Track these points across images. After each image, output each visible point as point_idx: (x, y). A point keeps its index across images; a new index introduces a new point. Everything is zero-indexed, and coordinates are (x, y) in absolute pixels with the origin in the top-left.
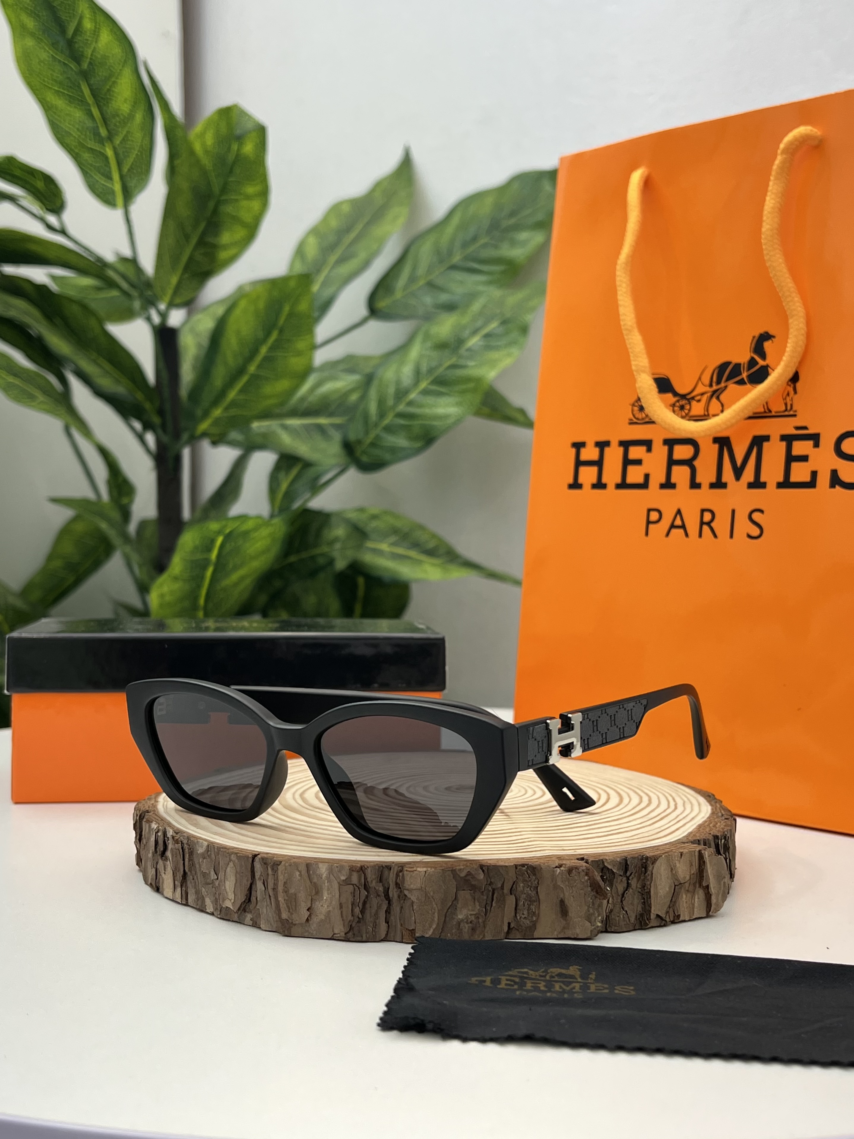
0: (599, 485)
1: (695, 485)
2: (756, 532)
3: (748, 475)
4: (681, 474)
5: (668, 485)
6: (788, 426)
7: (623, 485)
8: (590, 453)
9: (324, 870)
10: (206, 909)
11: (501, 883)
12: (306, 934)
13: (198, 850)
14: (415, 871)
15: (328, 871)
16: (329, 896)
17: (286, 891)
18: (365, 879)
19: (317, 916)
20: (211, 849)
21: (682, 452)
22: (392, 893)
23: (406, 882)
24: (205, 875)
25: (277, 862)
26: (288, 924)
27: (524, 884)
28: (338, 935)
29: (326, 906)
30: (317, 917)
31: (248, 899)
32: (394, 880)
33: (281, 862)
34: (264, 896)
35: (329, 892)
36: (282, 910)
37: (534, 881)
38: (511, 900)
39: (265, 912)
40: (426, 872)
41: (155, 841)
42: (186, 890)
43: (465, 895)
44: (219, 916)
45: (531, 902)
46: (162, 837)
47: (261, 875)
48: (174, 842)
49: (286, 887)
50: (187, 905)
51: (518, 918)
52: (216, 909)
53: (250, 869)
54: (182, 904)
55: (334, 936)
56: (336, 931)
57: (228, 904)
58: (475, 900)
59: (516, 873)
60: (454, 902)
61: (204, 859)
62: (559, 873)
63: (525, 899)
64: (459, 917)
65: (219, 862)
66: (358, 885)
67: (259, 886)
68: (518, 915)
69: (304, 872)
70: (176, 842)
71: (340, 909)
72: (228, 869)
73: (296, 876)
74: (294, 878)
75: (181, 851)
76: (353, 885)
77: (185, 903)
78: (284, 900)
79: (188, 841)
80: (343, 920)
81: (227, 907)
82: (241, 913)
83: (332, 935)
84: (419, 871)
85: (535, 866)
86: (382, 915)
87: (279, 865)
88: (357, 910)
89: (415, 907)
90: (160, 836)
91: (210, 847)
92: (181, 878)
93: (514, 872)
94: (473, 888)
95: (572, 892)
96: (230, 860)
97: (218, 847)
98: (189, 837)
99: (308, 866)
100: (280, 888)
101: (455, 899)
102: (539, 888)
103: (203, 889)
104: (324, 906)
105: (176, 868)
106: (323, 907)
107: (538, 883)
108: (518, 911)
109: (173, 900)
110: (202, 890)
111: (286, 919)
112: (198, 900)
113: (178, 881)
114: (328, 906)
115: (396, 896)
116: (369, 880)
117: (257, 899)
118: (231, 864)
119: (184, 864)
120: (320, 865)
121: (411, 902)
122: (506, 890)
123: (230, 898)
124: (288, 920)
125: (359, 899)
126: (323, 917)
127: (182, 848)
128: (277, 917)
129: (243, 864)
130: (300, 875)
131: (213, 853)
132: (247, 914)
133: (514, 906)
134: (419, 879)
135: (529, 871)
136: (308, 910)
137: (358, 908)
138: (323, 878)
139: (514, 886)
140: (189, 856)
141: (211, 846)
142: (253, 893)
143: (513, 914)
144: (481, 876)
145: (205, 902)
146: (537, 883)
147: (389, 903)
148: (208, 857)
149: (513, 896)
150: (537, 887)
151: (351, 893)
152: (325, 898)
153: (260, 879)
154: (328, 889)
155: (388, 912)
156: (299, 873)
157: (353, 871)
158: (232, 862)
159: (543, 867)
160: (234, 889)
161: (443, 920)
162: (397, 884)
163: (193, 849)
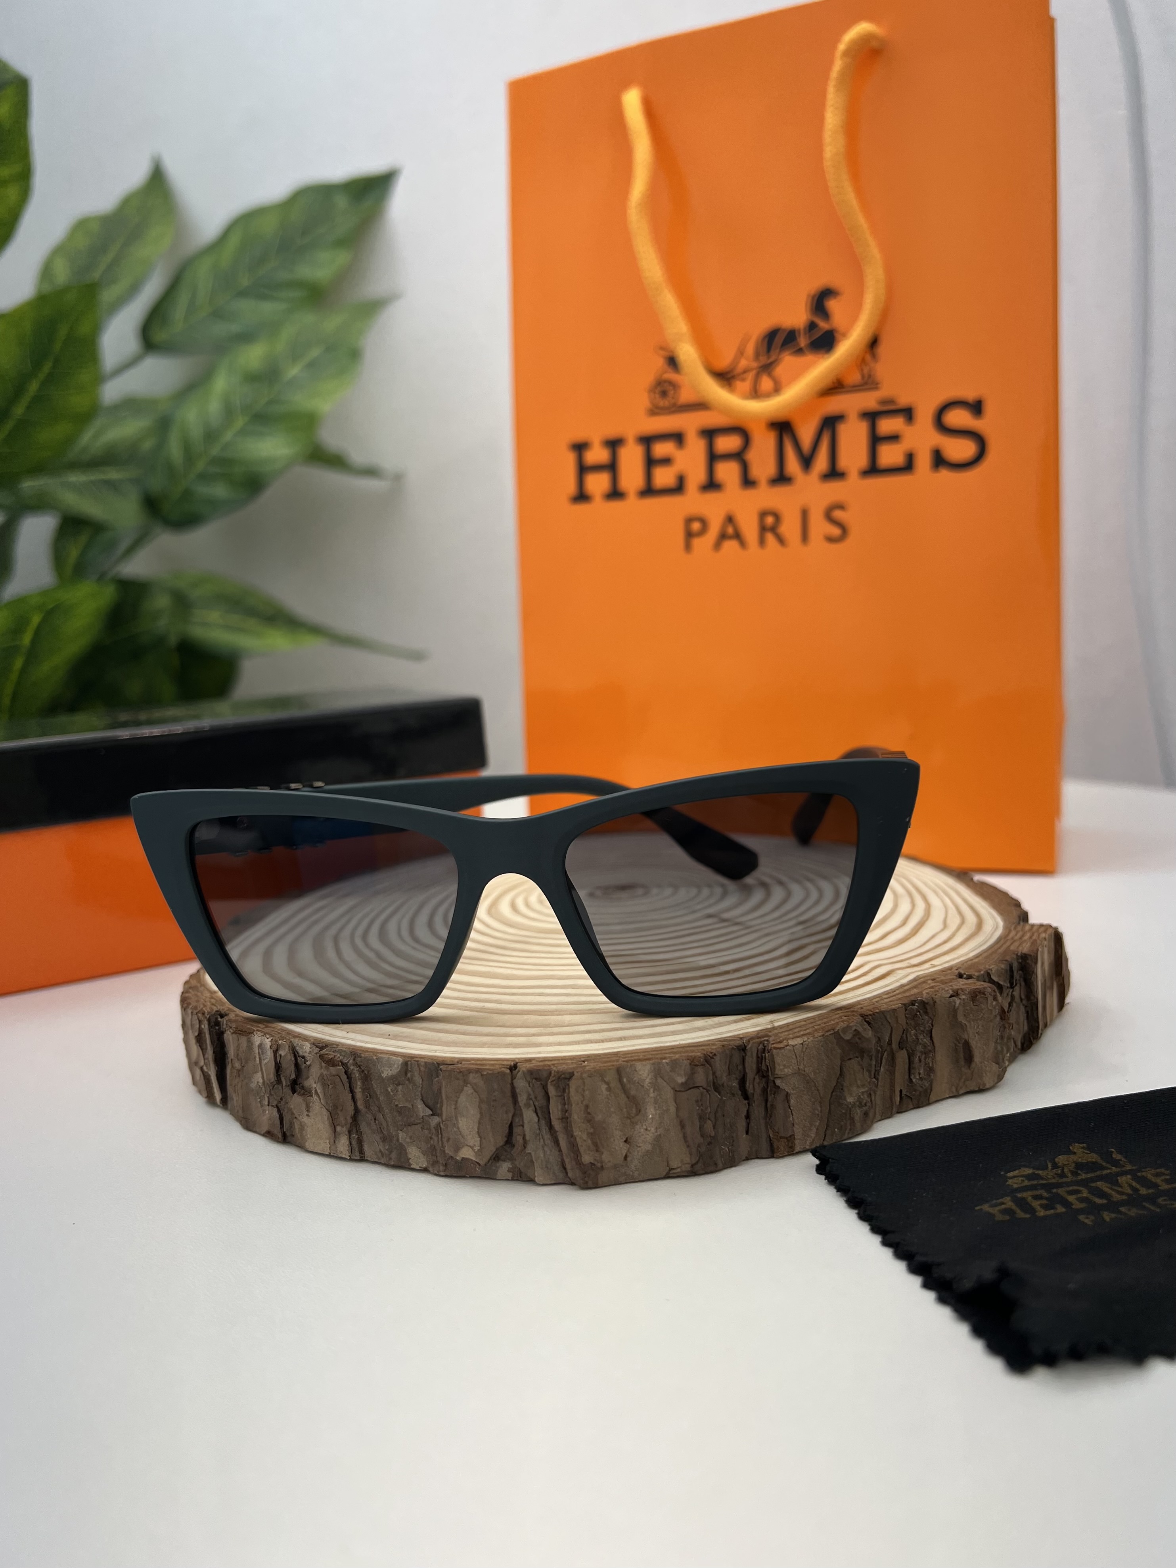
0: (615, 494)
1: (748, 482)
2: (836, 531)
3: (821, 463)
4: (728, 472)
5: (711, 485)
6: (869, 400)
7: (649, 491)
8: (597, 454)
9: (646, 1075)
10: (410, 1165)
11: (888, 1035)
12: (622, 1179)
13: (383, 1073)
14: (787, 1046)
15: (653, 1074)
16: (658, 1112)
17: (589, 1119)
18: (714, 1073)
19: (640, 1147)
20: (411, 1068)
21: (727, 443)
22: (751, 1086)
23: (777, 1066)
24: (401, 1111)
25: (564, 1074)
26: (593, 1170)
27: (916, 1031)
28: (679, 1170)
29: (653, 1130)
30: (639, 1149)
31: (509, 1140)
32: (754, 1067)
33: (572, 1075)
34: (538, 1132)
35: (657, 1106)
36: (582, 1150)
37: (928, 1022)
38: (902, 1057)
39: (542, 1156)
40: (802, 1044)
41: (276, 1063)
42: (358, 1138)
43: (853, 1065)
44: (442, 1173)
45: (926, 1053)
46: (290, 1057)
47: (529, 1099)
48: (323, 1064)
49: (589, 1113)
50: (362, 1159)
51: (914, 1080)
52: (435, 1163)
53: (509, 1094)
54: (351, 1160)
55: (671, 1172)
56: (675, 1164)
57: (466, 1153)
58: (863, 1069)
59: (906, 1017)
60: (839, 1081)
61: (398, 1084)
62: (960, 1003)
63: (921, 1052)
64: (848, 1101)
65: (440, 1090)
66: (705, 1086)
67: (529, 1116)
68: (912, 1077)
69: (614, 1084)
70: (331, 1063)
71: (681, 1130)
72: (463, 1099)
73: (602, 1091)
74: (599, 1095)
75: (344, 1077)
76: (698, 1087)
77: (359, 1158)
78: (588, 1134)
79: (354, 1060)
80: (688, 1146)
81: (463, 1159)
82: (492, 1163)
83: (667, 1171)
84: (793, 1046)
85: (926, 1001)
86: (741, 1124)
87: (570, 1079)
88: (709, 1125)
89: (792, 1102)
90: (285, 1055)
91: (409, 1066)
92: (350, 1120)
93: (904, 1016)
94: (862, 1052)
95: (978, 1027)
96: (466, 1083)
97: (425, 1062)
98: (355, 1053)
99: (619, 1071)
100: (577, 1115)
101: (840, 1075)
102: (933, 1030)
103: (401, 1135)
104: (649, 1129)
105: (335, 1107)
106: (648, 1133)
107: (932, 1025)
108: (912, 1071)
109: (329, 1156)
110: (397, 1135)
111: (591, 1163)
112: (391, 1152)
113: (343, 1127)
114: (656, 1128)
115: (758, 1091)
116: (718, 1073)
117: (524, 1138)
118: (468, 1090)
119: (353, 1098)
120: (639, 1065)
121: (785, 1093)
122: (895, 1046)
123: (471, 1144)
124: (594, 1165)
125: (709, 1108)
126: (649, 1147)
127: (346, 1072)
128: (574, 1163)
129: (496, 1087)
130: (609, 1089)
131: (416, 1074)
132: (501, 1163)
133: (907, 1066)
134: (794, 1057)
135: (921, 1011)
136: (626, 1141)
137: (710, 1122)
138: (645, 1085)
139: (904, 1035)
140: (363, 1083)
141: (409, 1063)
142: (517, 1130)
143: (907, 1077)
144: (869, 1034)
145: (406, 1153)
146: (930, 1025)
147: (749, 1104)
148: (407, 1082)
149: (904, 1051)
150: (932, 1029)
151: (697, 1101)
152: (650, 1116)
153: (527, 1105)
154: (656, 1102)
155: (748, 1117)
156: (606, 1086)
157: (697, 1065)
158: (469, 1085)
159: (937, 1001)
160: (478, 1129)
161: (827, 1110)
162: (759, 1070)
163: (368, 1071)
